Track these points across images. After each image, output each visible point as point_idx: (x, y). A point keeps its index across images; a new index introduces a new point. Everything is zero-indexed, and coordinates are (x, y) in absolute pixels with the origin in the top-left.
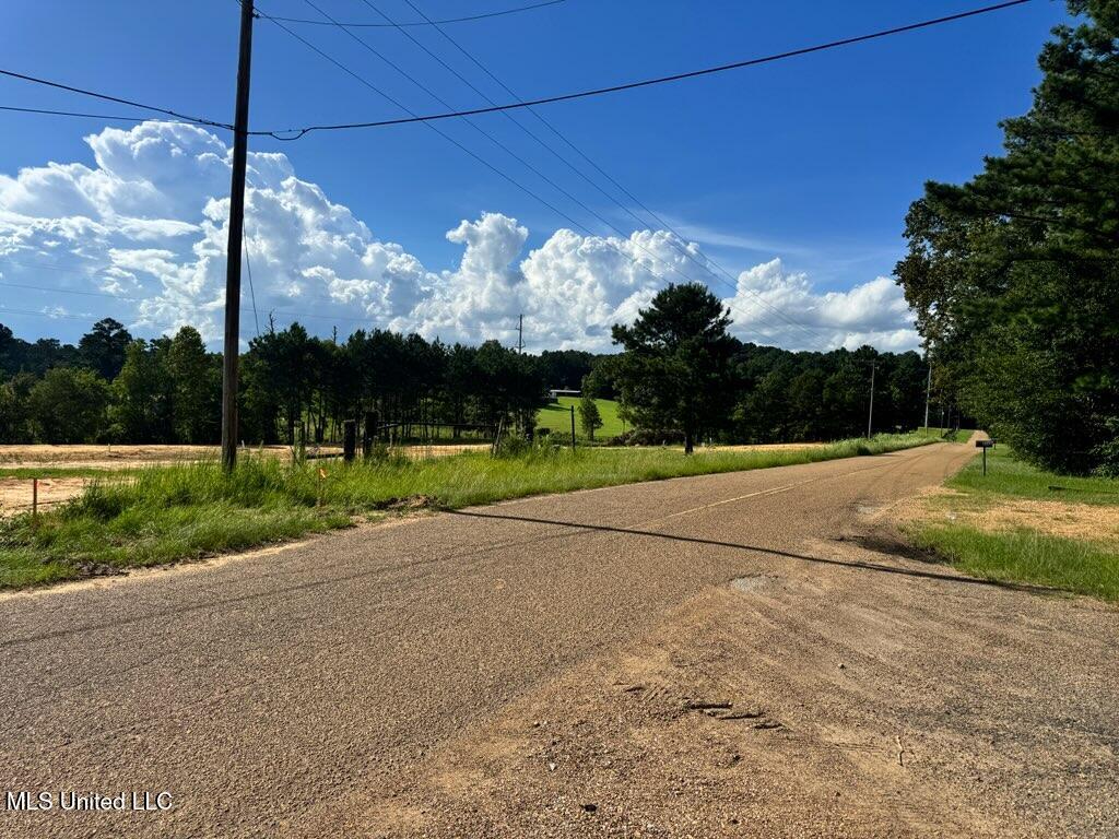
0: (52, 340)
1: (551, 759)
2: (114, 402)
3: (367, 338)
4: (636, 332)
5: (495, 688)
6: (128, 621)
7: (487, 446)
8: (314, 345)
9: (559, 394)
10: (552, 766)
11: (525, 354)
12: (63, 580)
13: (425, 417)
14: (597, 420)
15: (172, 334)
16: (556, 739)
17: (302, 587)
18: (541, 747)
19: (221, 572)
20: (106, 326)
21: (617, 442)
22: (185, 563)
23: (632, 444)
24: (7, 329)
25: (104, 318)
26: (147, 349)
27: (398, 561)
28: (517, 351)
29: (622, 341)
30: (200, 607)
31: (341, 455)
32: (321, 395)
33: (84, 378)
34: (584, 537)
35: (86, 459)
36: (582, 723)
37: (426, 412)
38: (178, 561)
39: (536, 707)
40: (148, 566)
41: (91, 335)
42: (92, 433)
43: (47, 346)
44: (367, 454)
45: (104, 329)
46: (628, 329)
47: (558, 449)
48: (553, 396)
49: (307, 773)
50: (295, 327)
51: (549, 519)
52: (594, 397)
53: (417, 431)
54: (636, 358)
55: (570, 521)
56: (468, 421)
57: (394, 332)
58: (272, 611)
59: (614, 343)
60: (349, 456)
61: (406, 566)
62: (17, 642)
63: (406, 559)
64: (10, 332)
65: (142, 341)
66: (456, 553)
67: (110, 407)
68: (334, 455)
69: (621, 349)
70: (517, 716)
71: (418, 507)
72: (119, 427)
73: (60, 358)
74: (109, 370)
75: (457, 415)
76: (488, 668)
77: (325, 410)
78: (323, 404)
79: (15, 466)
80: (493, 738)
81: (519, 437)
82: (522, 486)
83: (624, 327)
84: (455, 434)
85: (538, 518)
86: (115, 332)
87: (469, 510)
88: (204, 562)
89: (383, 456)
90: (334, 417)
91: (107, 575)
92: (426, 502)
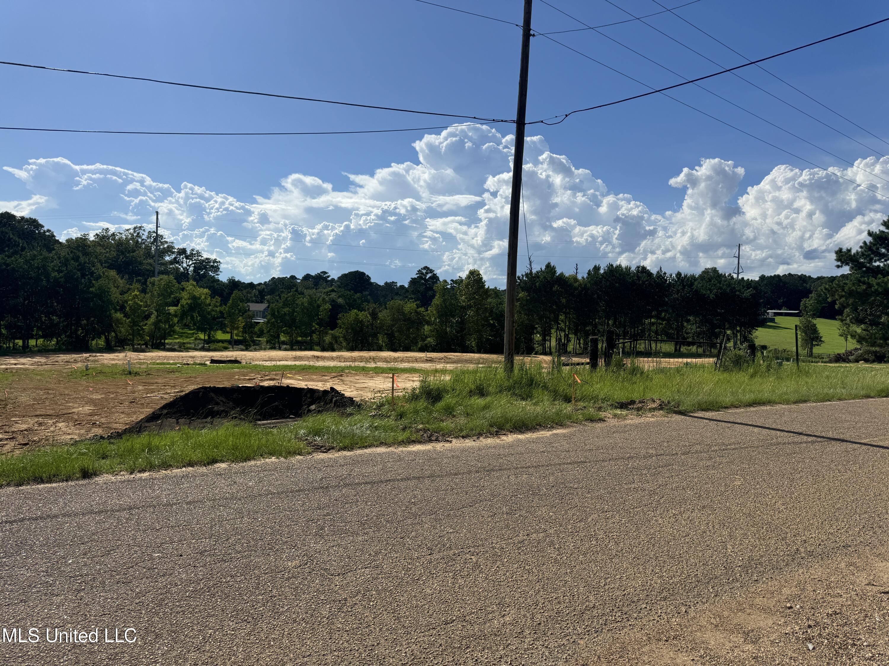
0: (393, 282)
1: (810, 640)
2: (428, 323)
3: (602, 271)
4: (863, 254)
5: (745, 569)
6: (456, 474)
7: (712, 360)
8: (562, 280)
9: (776, 314)
10: (811, 647)
11: (743, 278)
12: (414, 442)
13: (649, 335)
14: (817, 338)
15: (464, 275)
16: (811, 623)
17: (570, 463)
18: (797, 628)
19: (511, 446)
20: (424, 271)
21: (839, 359)
22: (487, 437)
23: (857, 361)
24: (368, 276)
25: (423, 266)
26: (449, 287)
27: (643, 452)
28: (735, 276)
29: (847, 264)
30: (501, 470)
31: (588, 363)
32: (566, 317)
33: (410, 306)
34: (817, 446)
35: (413, 362)
36: (836, 613)
37: (650, 330)
38: (482, 435)
39: (786, 591)
40: (463, 437)
41: (415, 278)
42: (416, 343)
43: (390, 286)
44: (608, 364)
45: (422, 273)
46: (853, 251)
47: (780, 364)
48: (770, 316)
49: (594, 607)
50: (548, 266)
51: (779, 427)
52: (815, 316)
53: (641, 346)
54: (862, 279)
55: (800, 431)
56: (688, 338)
57: (624, 265)
58: (551, 479)
59: (838, 267)
60: (594, 364)
61: (651, 456)
62: (394, 480)
63: (651, 451)
64: (369, 278)
65: (445, 281)
66: (694, 449)
67: (426, 327)
68: (582, 364)
69: (846, 270)
70: (769, 596)
71: (654, 409)
72: (432, 341)
73: (397, 294)
74: (425, 301)
75: (678, 333)
76: (736, 550)
77: (569, 329)
78: (567, 324)
79: (372, 365)
80: (748, 611)
81: (741, 353)
82: (749, 397)
83: (849, 251)
84: (676, 350)
85: (767, 426)
86: (429, 276)
87: (700, 414)
88: (499, 438)
89: (620, 365)
90: (576, 334)
91: (439, 441)
92: (660, 405)
